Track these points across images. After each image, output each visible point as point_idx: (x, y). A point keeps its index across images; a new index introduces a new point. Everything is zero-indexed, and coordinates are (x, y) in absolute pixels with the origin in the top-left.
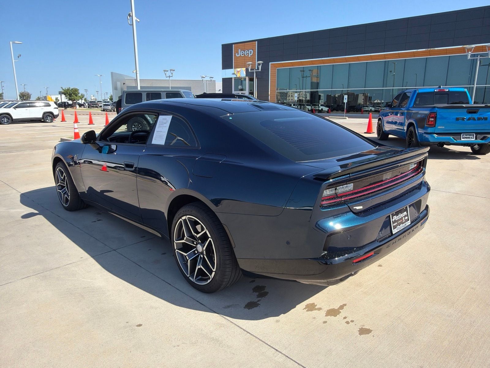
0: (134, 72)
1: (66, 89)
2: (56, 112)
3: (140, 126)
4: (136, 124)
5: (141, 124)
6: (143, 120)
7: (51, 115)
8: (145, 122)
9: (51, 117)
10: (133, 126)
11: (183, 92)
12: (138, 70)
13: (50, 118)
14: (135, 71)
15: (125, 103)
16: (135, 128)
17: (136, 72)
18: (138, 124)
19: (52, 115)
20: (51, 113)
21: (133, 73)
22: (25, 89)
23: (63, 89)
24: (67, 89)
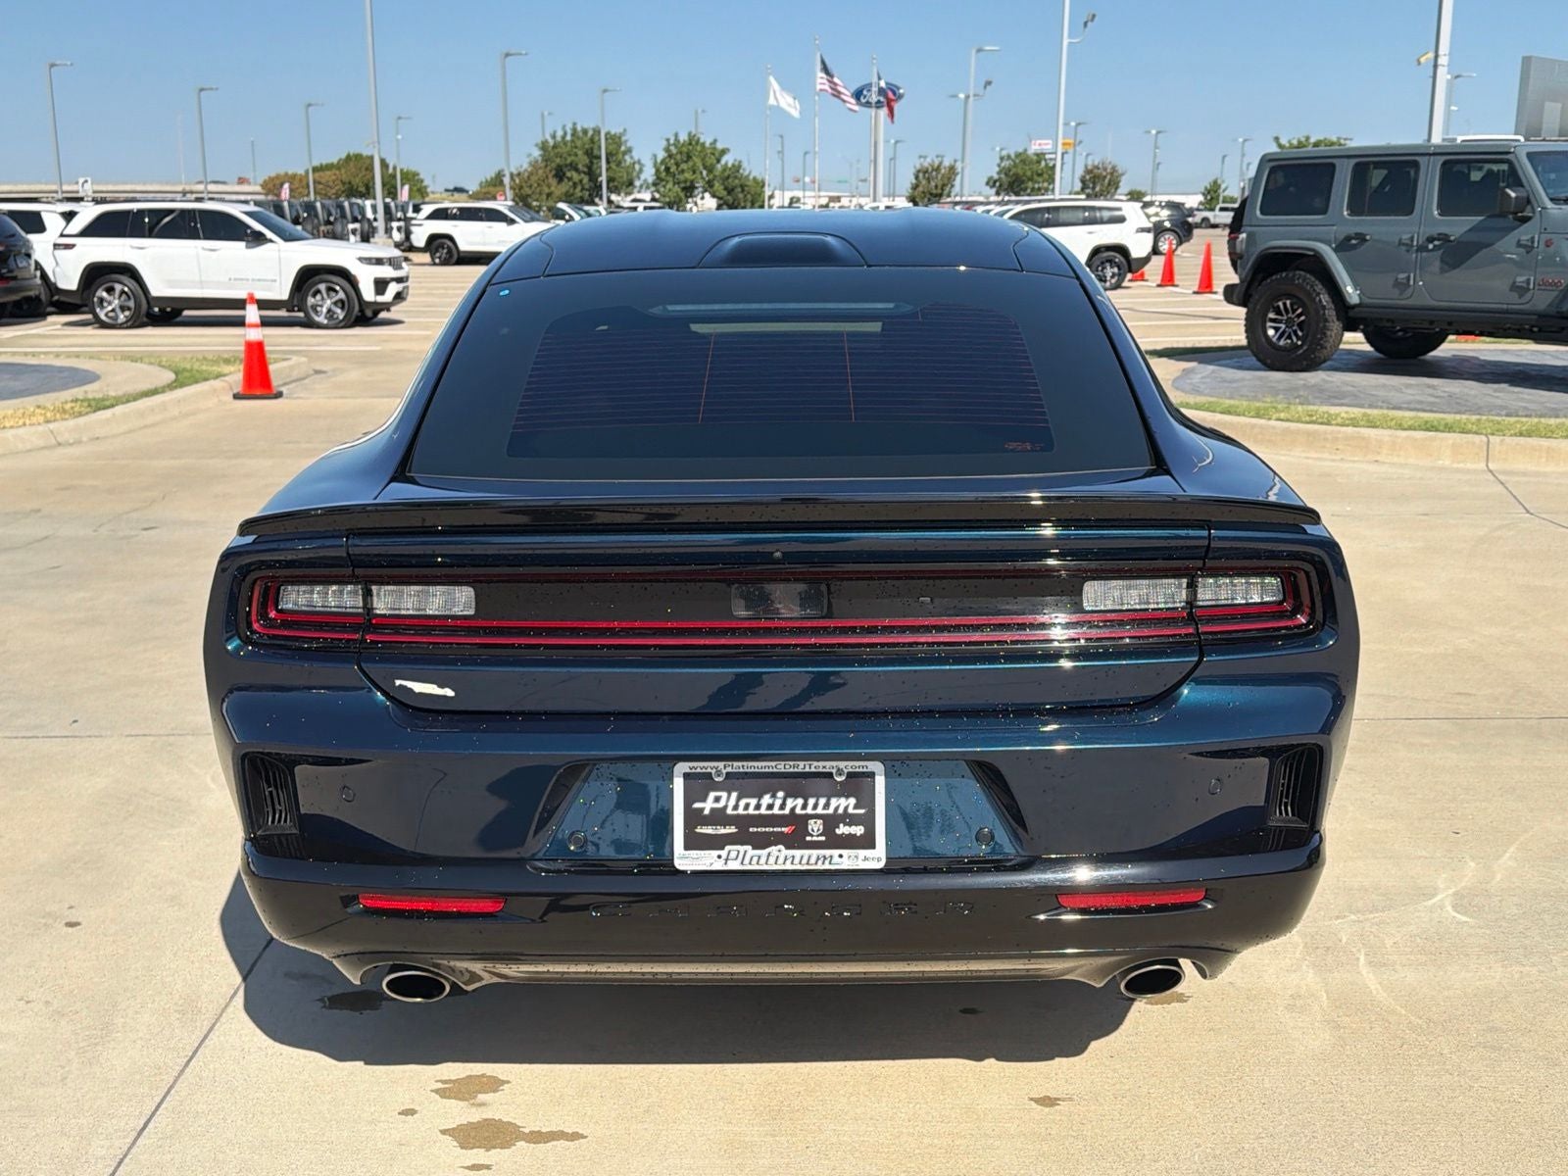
0: (1423, 60)
1: (1291, 144)
2: (1140, 246)
3: (1299, 316)
4: (1285, 304)
5: (1303, 305)
6: (1319, 287)
7: (1119, 258)
8: (1325, 299)
9: (1119, 269)
10: (1271, 315)
11: (1530, 155)
12: (1444, 48)
13: (1116, 270)
14: (1431, 55)
15: (1258, 212)
16: (1280, 322)
17: (1436, 57)
18: (1291, 304)
19: (1122, 259)
20: (1122, 250)
21: (1419, 63)
22: (1156, 147)
23: (1280, 146)
24: (1295, 142)
